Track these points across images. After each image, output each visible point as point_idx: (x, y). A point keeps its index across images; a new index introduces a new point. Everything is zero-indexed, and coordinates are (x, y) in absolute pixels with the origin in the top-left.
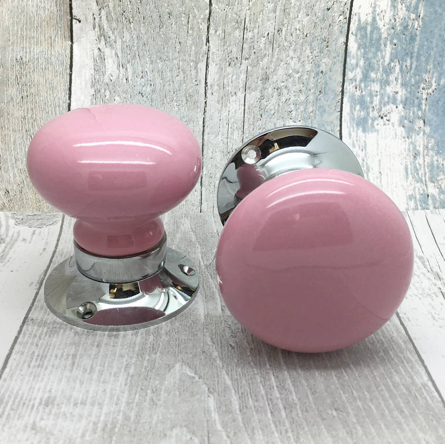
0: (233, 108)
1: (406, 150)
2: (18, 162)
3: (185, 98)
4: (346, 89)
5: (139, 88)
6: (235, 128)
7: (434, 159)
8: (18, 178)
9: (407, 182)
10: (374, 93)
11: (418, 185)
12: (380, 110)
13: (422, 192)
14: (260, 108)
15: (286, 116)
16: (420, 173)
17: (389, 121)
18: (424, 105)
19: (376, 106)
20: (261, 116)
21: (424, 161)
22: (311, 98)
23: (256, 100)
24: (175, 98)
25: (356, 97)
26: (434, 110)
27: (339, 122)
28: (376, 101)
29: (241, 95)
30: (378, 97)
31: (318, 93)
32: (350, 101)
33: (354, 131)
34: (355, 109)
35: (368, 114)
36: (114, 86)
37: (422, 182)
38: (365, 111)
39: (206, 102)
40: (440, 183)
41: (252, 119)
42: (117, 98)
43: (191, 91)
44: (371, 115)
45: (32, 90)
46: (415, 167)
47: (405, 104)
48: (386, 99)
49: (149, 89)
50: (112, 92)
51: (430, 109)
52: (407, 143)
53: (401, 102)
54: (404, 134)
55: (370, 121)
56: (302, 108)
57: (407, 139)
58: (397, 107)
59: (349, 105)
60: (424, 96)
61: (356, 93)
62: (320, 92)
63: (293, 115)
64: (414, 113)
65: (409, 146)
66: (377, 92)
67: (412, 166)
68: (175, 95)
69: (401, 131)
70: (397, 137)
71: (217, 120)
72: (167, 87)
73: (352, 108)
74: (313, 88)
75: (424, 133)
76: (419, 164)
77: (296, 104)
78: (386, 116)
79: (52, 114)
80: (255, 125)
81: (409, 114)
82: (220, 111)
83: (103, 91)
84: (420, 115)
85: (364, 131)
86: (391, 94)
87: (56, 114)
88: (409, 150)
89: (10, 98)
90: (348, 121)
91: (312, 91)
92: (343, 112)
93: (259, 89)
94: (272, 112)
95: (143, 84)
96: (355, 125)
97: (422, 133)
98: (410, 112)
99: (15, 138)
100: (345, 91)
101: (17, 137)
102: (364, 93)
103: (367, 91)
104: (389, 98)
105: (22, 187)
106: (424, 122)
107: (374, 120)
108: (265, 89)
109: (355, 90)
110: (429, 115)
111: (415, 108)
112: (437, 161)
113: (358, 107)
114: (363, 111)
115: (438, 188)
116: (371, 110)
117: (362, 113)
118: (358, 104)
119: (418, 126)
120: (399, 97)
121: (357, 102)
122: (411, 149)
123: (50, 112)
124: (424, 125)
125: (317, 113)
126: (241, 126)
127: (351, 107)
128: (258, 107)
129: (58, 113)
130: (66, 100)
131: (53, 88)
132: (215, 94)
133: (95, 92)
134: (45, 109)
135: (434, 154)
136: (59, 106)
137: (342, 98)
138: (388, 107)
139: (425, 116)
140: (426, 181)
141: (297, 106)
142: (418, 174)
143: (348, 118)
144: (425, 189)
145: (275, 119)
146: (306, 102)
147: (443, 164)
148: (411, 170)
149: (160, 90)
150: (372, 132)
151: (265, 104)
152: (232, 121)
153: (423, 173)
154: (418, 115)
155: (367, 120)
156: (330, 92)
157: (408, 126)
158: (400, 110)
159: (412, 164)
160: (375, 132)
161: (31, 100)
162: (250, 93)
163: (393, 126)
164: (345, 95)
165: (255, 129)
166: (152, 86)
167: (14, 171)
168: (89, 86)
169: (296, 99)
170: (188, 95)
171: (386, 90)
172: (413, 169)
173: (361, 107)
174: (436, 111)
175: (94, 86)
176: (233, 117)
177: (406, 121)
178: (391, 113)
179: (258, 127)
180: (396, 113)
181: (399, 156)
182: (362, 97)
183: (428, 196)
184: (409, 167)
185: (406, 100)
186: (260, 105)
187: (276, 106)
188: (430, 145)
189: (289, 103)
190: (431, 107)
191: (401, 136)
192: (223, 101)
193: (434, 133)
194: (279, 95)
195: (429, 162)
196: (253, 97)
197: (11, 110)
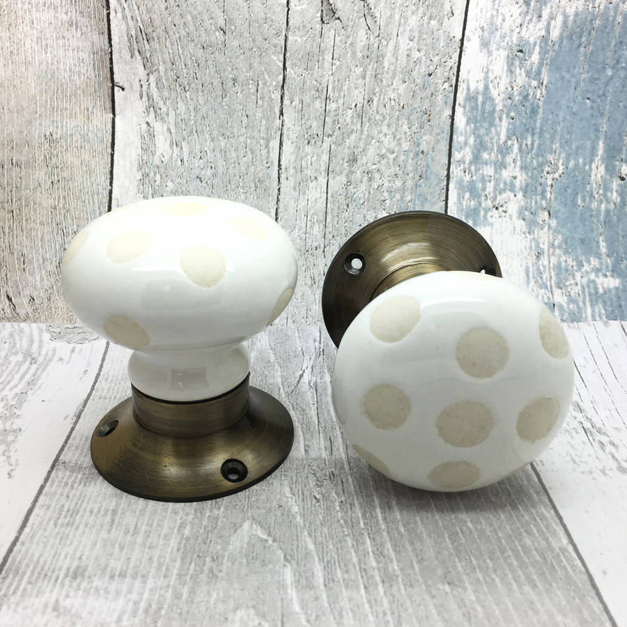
0: (313, 196)
1: (527, 248)
2: (47, 263)
3: (253, 184)
4: (453, 173)
5: (197, 171)
6: (315, 221)
7: (561, 259)
8: (45, 282)
9: (528, 288)
10: (487, 178)
11: (542, 291)
12: (495, 199)
13: (546, 301)
14: (346, 196)
15: (378, 206)
16: (544, 277)
17: (505, 212)
18: (549, 193)
19: (489, 194)
20: (348, 206)
21: (550, 262)
22: (410, 184)
23: (341, 186)
24: (241, 185)
25: (465, 183)
26: (561, 199)
28: (490, 187)
29: (322, 180)
30: (493, 182)
31: (418, 178)
32: (457, 187)
34: (463, 198)
35: (480, 203)
36: (166, 169)
37: (547, 288)
38: (476, 200)
39: (279, 189)
40: (569, 289)
41: (336, 209)
42: (169, 184)
43: (260, 175)
44: (483, 205)
45: (65, 174)
46: (538, 269)
47: (526, 192)
48: (502, 186)
49: (209, 172)
50: (164, 175)
51: (556, 198)
52: (528, 240)
53: (521, 189)
54: (524, 229)
55: (482, 213)
56: (398, 196)
57: (528, 235)
58: (515, 196)
59: (456, 192)
60: (549, 182)
61: (464, 177)
62: (420, 176)
63: (388, 205)
64: (536, 202)
65: (531, 243)
66: (491, 177)
67: (535, 268)
68: (241, 180)
69: (521, 225)
70: (516, 233)
71: (292, 211)
72: (231, 171)
73: (460, 197)
74: (411, 172)
75: (549, 227)
76: (544, 266)
77: (391, 192)
78: (502, 206)
79: (89, 203)
80: (340, 217)
81: (531, 205)
82: (297, 200)
83: (152, 175)
84: (544, 205)
85: (475, 225)
86: (508, 180)
87: (94, 203)
88: (531, 248)
89: (37, 184)
90: (456, 212)
91: (411, 175)
92: (449, 201)
93: (345, 172)
94: (362, 201)
95: (202, 167)
96: (463, 217)
97: (546, 228)
98: (531, 202)
99: (43, 234)
100: (451, 175)
101: (45, 231)
102: (474, 178)
103: (478, 175)
104: (505, 184)
105: (51, 294)
106: (549, 214)
107: (487, 210)
108: (352, 172)
109: (463, 174)
110: (555, 206)
111: (538, 197)
112: (566, 261)
113: (467, 195)
115: (566, 295)
116: (483, 198)
117: (473, 202)
118: (467, 191)
119: (541, 219)
120: (518, 183)
121: (466, 189)
122: (533, 246)
123: (87, 201)
124: (549, 217)
125: (417, 202)
126: (322, 218)
127: (459, 195)
128: (344, 195)
129: (96, 201)
130: (107, 186)
131: (90, 172)
132: (290, 179)
133: (143, 176)
134: (80, 197)
135: (562, 253)
136: (98, 194)
137: (448, 184)
138: (504, 195)
139: (550, 207)
140: (551, 288)
141: (392, 194)
142: (541, 278)
143: (455, 209)
144: (551, 297)
145: (365, 210)
146: (403, 189)
147: (573, 266)
148: (533, 272)
149: (223, 173)
150: (485, 226)
151: (353, 191)
152: (311, 212)
153: (548, 277)
154: (542, 205)
155: (479, 212)
156: (433, 177)
157: (530, 219)
158: (520, 199)
159: (535, 265)
160: (489, 225)
161: (63, 186)
162: (334, 178)
163: (511, 219)
164: (451, 180)
165: (340, 222)
166: (213, 169)
167: (41, 274)
168: (135, 169)
169: (390, 185)
170: (257, 180)
171: (501, 175)
172: (536, 272)
173: (470, 195)
174: (563, 200)
175: (141, 169)
176: (313, 207)
177: (527, 213)
178: (509, 203)
179: (344, 220)
180: (514, 203)
181: (518, 255)
182: (472, 183)
183: (554, 305)
184: (531, 269)
185: (527, 186)
186: (347, 192)
187: (367, 193)
188: (556, 242)
189: (382, 190)
190: (557, 195)
191: (521, 231)
192: (301, 186)
193: (563, 227)
194: (370, 180)
195: (555, 262)
196: (337, 182)
197: (38, 198)
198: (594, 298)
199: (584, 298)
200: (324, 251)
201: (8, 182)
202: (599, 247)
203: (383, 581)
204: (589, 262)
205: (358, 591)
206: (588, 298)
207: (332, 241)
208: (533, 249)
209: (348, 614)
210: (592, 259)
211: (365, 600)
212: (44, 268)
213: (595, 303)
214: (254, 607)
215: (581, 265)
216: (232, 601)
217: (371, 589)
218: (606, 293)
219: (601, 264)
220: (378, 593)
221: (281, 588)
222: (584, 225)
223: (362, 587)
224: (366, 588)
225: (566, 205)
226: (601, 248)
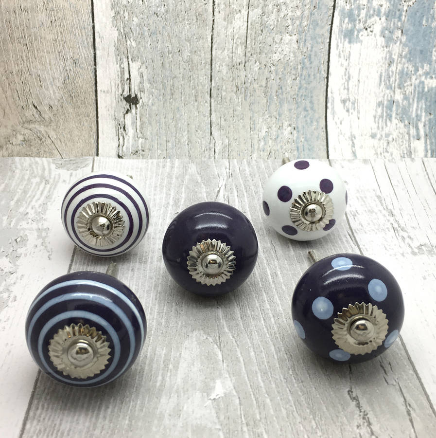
0: (238, 24)
1: (384, 59)
2: (55, 80)
3: (195, 17)
4: (338, 3)
5: (154, 9)
6: (239, 44)
7: (405, 66)
8: (57, 94)
9: (379, 89)
10: (362, 7)
11: (388, 91)
12: (365, 22)
13: (389, 99)
14: (261, 23)
15: (283, 30)
16: (391, 81)
17: (372, 31)
18: (404, 17)
19: (362, 18)
20: (262, 31)
21: (397, 68)
22: (307, 13)
23: (258, 17)
24: (186, 17)
25: (346, 11)
26: (412, 21)
27: (329, 35)
28: (363, 13)
29: (244, 12)
30: (365, 10)
31: (313, 8)
32: (340, 14)
33: (341, 43)
34: (344, 22)
35: (355, 26)
36: (132, 8)
37: (391, 88)
38: (352, 23)
39: (213, 20)
40: (406, 89)
41: (253, 34)
42: (135, 19)
43: (200, 10)
44: (357, 27)
45: (60, 15)
46: (388, 74)
47: (388, 16)
48: (372, 12)
49: (163, 9)
50: (130, 13)
51: (408, 20)
52: (385, 52)
53: (385, 14)
54: (384, 44)
55: (356, 33)
56: (298, 22)
57: (385, 48)
58: (380, 19)
59: (339, 18)
60: (405, 8)
61: (346, 7)
62: (315, 7)
63: (290, 29)
64: (394, 23)
65: (386, 54)
66: (364, 5)
67: (386, 73)
68: (186, 14)
69: (381, 41)
70: (377, 47)
71: (223, 36)
72: (179, 7)
73: (342, 21)
74: (308, 3)
75: (401, 42)
76: (392, 72)
77: (293, 20)
78: (370, 27)
79: (79, 36)
80: (256, 39)
81: (390, 25)
82: (226, 28)
83: (122, 12)
84: (399, 25)
85: (350, 42)
86: (376, 7)
87: (82, 35)
88: (386, 58)
89: (40, 23)
90: (337, 33)
91: (308, 6)
92: (333, 25)
93: (261, 6)
94: (272, 27)
95: (158, 5)
96: (342, 37)
97: (399, 42)
98: (391, 23)
99: (50, 59)
100: (337, 5)
101: (51, 58)
102: (353, 7)
103: (355, 5)
104: (374, 11)
105: (62, 103)
106: (402, 32)
107: (359, 31)
108: (265, 6)
109: (345, 4)
110: (407, 26)
111: (396, 20)
112: (408, 68)
113: (347, 20)
114: (351, 24)
115: (403, 94)
116: (357, 22)
117: (350, 25)
118: (346, 17)
119: (396, 36)
120: (383, 10)
121: (346, 15)
122: (388, 57)
123: (77, 34)
124: (402, 35)
125: (311, 26)
126: (244, 41)
127: (341, 20)
128: (260, 23)
129: (84, 34)
130: (90, 22)
131: (77, 12)
132: (221, 12)
133: (115, 13)
134: (72, 32)
135: (406, 62)
136: (84, 28)
137: (334, 12)
138: (373, 19)
139: (403, 26)
140: (394, 88)
141: (294, 21)
142: (389, 81)
143: (338, 30)
144: (393, 96)
145: (274, 34)
146: (302, 17)
147: (411, 71)
148: (385, 77)
149: (173, 10)
150: (356, 43)
151: (266, 19)
152: (236, 37)
153: (394, 80)
154: (398, 25)
155: (354, 32)
156: (323, 7)
157: (388, 36)
158: (383, 22)
159: (386, 71)
160: (359, 42)
161: (59, 23)
162: (253, 10)
163: (375, 37)
164: (336, 9)
165: (256, 44)
166: (166, 6)
167: (53, 88)
168: (109, 8)
169: (293, 14)
170: (197, 14)
171: (372, 4)
172: (386, 76)
173: (349, 20)
174: (413, 21)
175: (114, 8)
176: (237, 33)
177: (387, 32)
178: (375, 24)
179: (259, 42)
180: (379, 25)
181: (377, 64)
182: (351, 10)
183: (394, 102)
184: (383, 74)
185: (389, 12)
186: (262, 21)
187: (276, 21)
188: (404, 53)
189: (287, 18)
190: (409, 18)
191: (381, 45)
192: (229, 18)
193: (409, 42)
194: (279, 11)
195: (401, 69)
196: (255, 13)
197: (43, 34)
198: (420, 95)
199: (414, 96)
200: (245, 66)
201: (20, 23)
202: (431, 56)
203: (274, 316)
204: (423, 67)
205: (260, 321)
206: (416, 96)
207: (250, 58)
208: (387, 59)
209: (255, 333)
210: (425, 65)
211: (264, 326)
212: (55, 84)
213: (420, 99)
214: (202, 329)
215: (417, 70)
216: (190, 326)
217: (267, 320)
218: (429, 91)
219: (430, 69)
220: (271, 323)
221: (217, 319)
222: (425, 40)
223: (262, 319)
224: (264, 320)
225: (414, 25)
226: (433, 56)
